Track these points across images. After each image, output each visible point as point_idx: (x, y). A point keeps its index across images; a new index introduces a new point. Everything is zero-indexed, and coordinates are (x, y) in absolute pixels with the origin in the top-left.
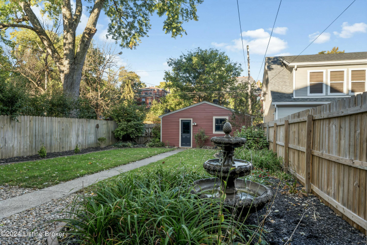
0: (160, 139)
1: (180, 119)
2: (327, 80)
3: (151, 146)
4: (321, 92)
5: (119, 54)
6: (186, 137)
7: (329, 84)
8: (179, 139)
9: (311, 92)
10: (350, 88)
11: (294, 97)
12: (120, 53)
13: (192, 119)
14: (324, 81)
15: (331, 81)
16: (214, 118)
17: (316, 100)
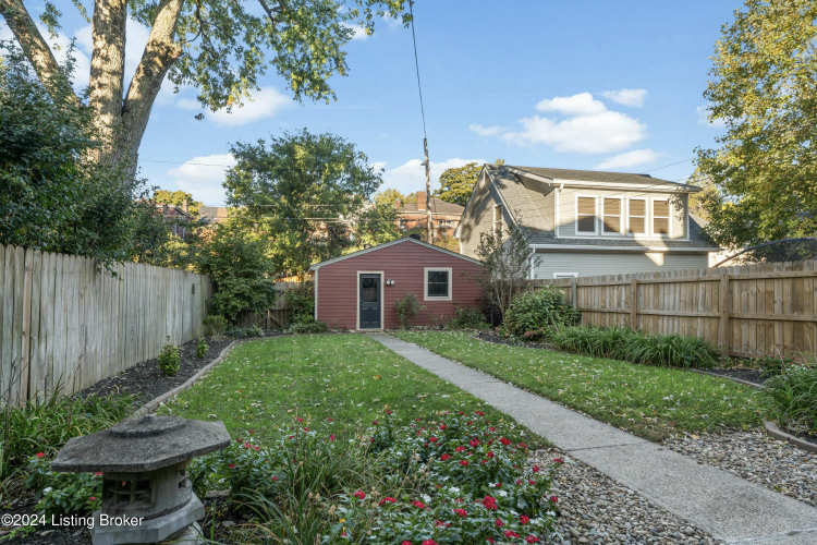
0: (313, 314)
1: (359, 273)
2: (600, 212)
3: (302, 332)
4: (592, 229)
5: (196, 117)
6: (370, 310)
7: (602, 219)
8: (356, 313)
9: (580, 230)
10: (628, 228)
11: (559, 237)
12: (199, 117)
13: (382, 273)
14: (597, 214)
15: (605, 213)
16: (427, 270)
17: (588, 242)
